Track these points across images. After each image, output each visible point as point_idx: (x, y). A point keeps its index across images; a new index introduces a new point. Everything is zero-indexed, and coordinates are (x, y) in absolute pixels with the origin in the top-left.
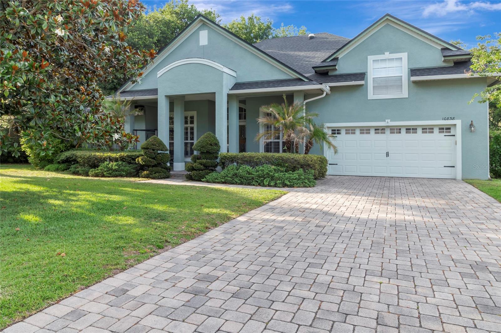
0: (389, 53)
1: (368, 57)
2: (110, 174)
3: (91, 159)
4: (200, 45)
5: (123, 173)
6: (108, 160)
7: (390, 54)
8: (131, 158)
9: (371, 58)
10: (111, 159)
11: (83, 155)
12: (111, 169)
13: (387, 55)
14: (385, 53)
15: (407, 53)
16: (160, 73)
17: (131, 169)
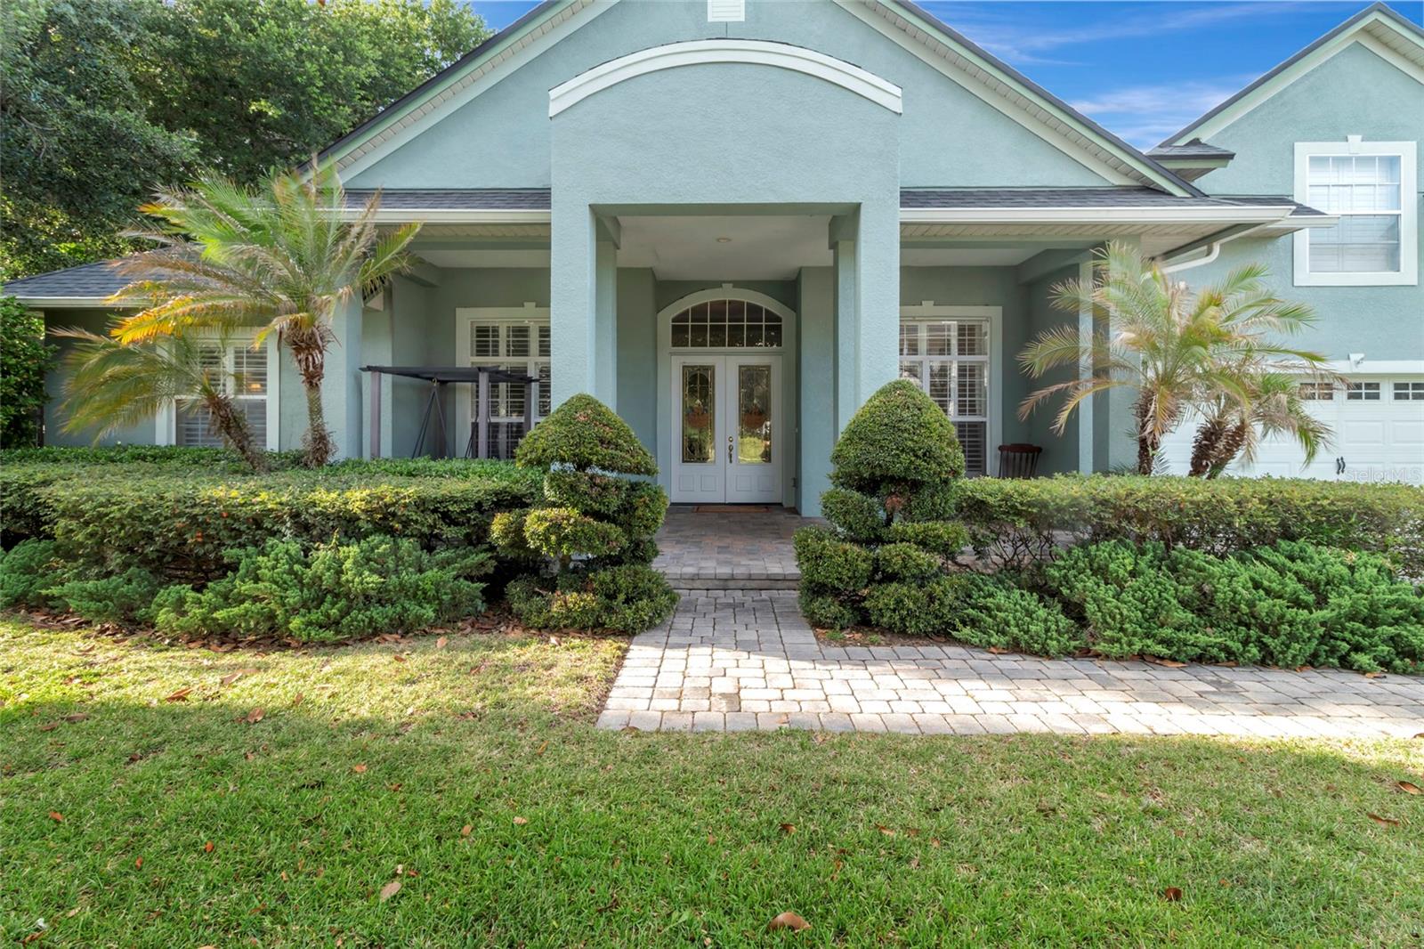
0: (1360, 137)
1: (1296, 144)
2: (335, 624)
3: (155, 521)
4: (710, 19)
5: (414, 609)
6: (287, 530)
7: (1362, 140)
8: (435, 511)
9: (1304, 151)
10: (308, 527)
11: (90, 498)
12: (338, 592)
13: (1356, 145)
14: (1349, 137)
15: (1415, 143)
16: (562, 96)
17: (456, 578)
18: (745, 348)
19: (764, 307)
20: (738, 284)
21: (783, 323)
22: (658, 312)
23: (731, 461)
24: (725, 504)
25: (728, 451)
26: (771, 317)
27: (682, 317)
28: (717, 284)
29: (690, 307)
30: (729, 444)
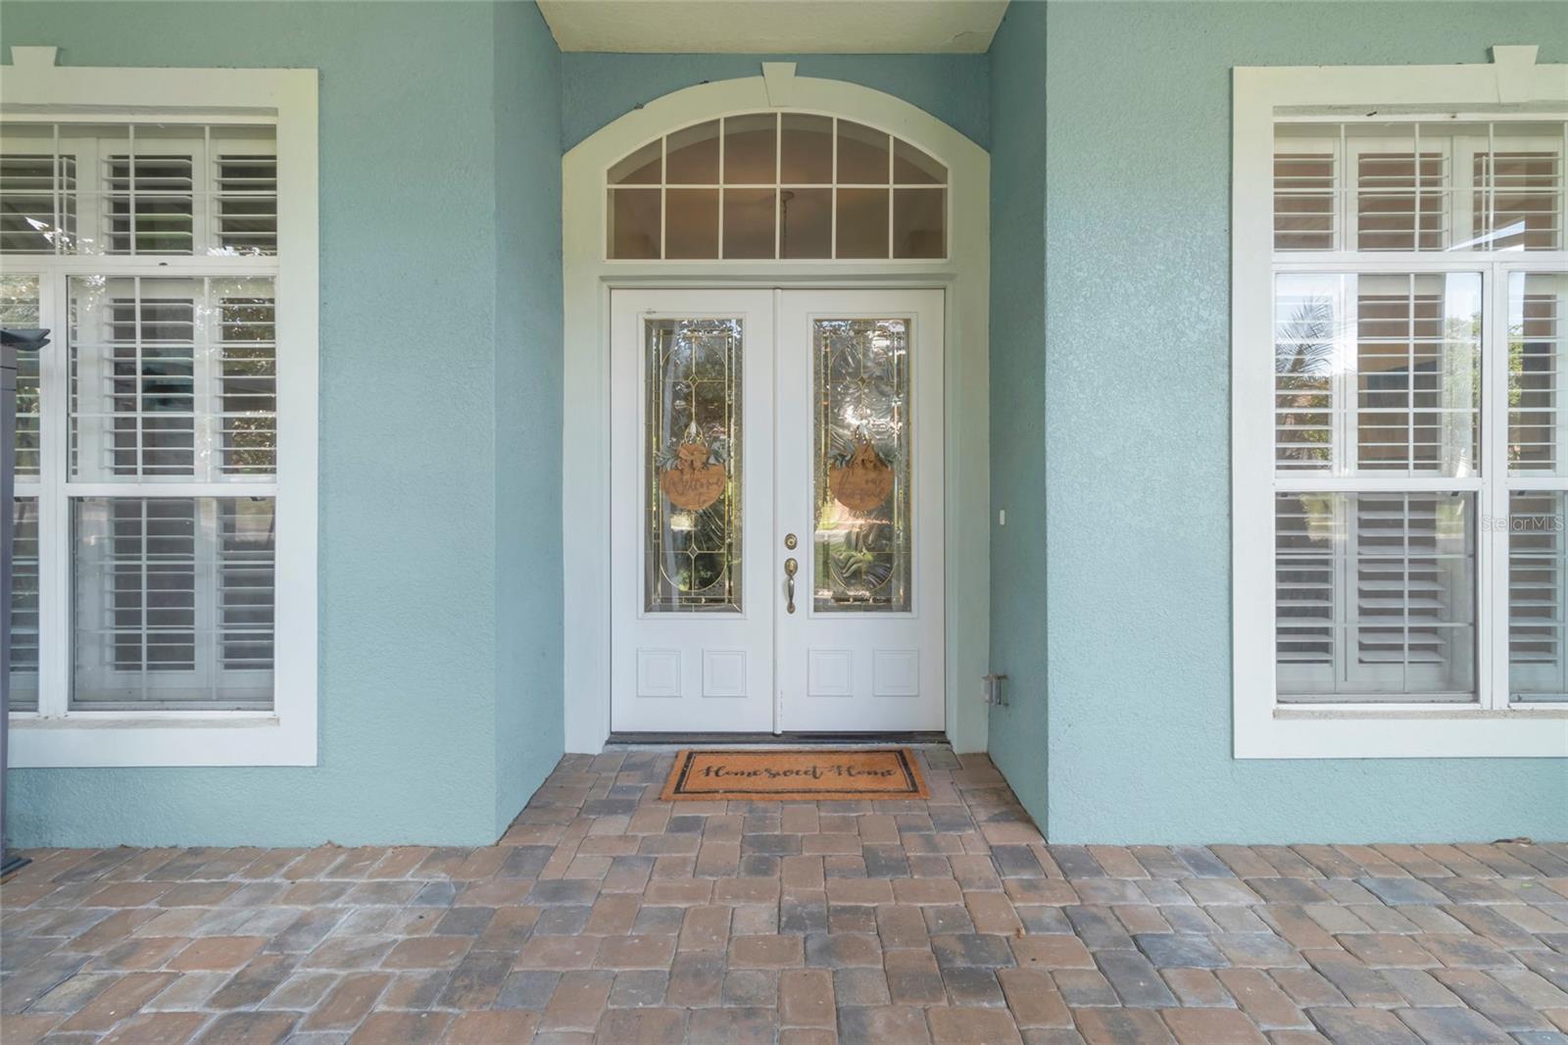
18: (834, 261)
19: (893, 133)
20: (811, 64)
21: (950, 186)
22: (564, 151)
23: (791, 608)
24: (774, 737)
25: (782, 576)
26: (912, 165)
27: (642, 167)
28: (750, 64)
29: (663, 134)
30: (785, 554)
